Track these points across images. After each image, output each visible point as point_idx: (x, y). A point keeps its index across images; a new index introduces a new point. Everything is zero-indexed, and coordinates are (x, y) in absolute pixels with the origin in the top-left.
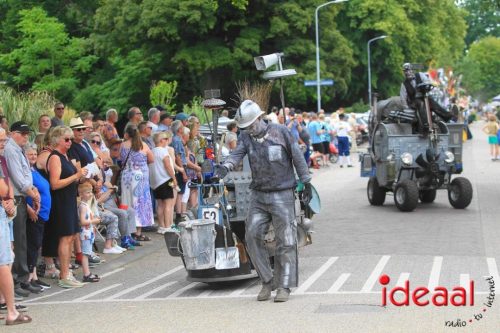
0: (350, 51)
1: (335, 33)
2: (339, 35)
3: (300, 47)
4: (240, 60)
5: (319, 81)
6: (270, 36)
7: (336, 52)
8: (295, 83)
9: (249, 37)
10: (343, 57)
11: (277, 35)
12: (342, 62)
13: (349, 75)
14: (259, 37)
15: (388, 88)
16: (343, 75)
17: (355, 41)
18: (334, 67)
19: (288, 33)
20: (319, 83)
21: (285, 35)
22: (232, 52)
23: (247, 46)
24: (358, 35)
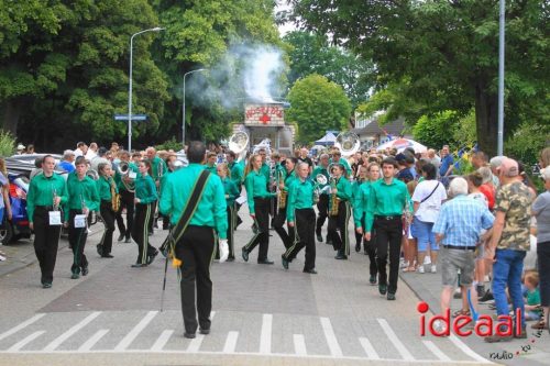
0: (165, 84)
1: (149, 63)
2: (154, 66)
3: (110, 76)
4: (44, 89)
5: (130, 115)
6: (79, 64)
7: (149, 84)
8: (102, 116)
9: (54, 64)
10: (157, 90)
11: (85, 63)
12: (155, 96)
13: (162, 109)
14: (66, 64)
15: (203, 126)
16: (155, 110)
17: (170, 73)
18: (145, 100)
19: (98, 60)
20: (130, 117)
21: (95, 63)
22: (36, 78)
23: (53, 74)
24: (173, 67)
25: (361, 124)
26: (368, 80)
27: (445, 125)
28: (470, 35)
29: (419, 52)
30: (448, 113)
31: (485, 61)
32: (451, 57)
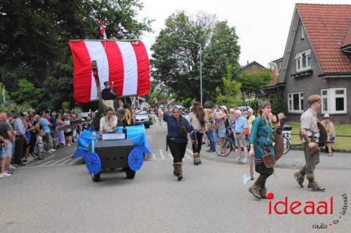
25: (169, 103)
26: (170, 92)
27: (189, 102)
28: (193, 79)
29: (181, 84)
30: (189, 99)
31: (197, 86)
32: (189, 85)
